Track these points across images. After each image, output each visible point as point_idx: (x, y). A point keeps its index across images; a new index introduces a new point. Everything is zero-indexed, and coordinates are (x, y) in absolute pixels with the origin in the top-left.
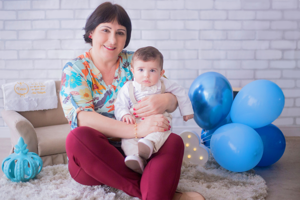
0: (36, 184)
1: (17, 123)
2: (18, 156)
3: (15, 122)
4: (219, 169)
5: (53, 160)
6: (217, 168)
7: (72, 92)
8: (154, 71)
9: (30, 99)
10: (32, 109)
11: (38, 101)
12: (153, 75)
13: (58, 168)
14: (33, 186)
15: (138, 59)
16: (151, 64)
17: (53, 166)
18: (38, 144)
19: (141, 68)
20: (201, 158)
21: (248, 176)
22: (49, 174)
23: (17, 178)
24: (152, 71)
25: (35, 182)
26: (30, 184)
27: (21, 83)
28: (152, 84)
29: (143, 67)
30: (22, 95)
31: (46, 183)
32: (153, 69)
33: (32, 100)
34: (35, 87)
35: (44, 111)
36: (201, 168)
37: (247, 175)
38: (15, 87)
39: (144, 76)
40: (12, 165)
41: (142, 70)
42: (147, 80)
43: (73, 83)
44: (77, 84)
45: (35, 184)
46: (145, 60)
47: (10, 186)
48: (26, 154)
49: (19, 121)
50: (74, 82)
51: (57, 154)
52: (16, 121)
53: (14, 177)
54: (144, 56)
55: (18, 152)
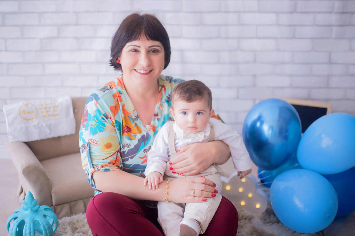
1: (23, 168)
2: (26, 215)
3: (22, 167)
4: (280, 224)
5: (71, 208)
6: (278, 223)
7: (91, 140)
8: (201, 113)
9: (40, 125)
10: (43, 137)
11: (50, 127)
12: (200, 118)
13: (78, 221)
15: (180, 99)
16: (197, 105)
17: (72, 216)
18: (52, 192)
19: (184, 111)
20: (258, 206)
22: (67, 230)
24: (199, 113)
27: (27, 105)
28: (199, 130)
29: (187, 110)
30: (30, 120)
32: (200, 111)
33: (42, 126)
34: (46, 108)
35: (59, 138)
38: (20, 110)
39: (189, 121)
41: (185, 113)
42: (193, 126)
43: (95, 128)
46: (189, 99)
48: (37, 211)
49: (26, 166)
51: (76, 200)
52: (23, 165)
54: (187, 95)
55: (27, 210)
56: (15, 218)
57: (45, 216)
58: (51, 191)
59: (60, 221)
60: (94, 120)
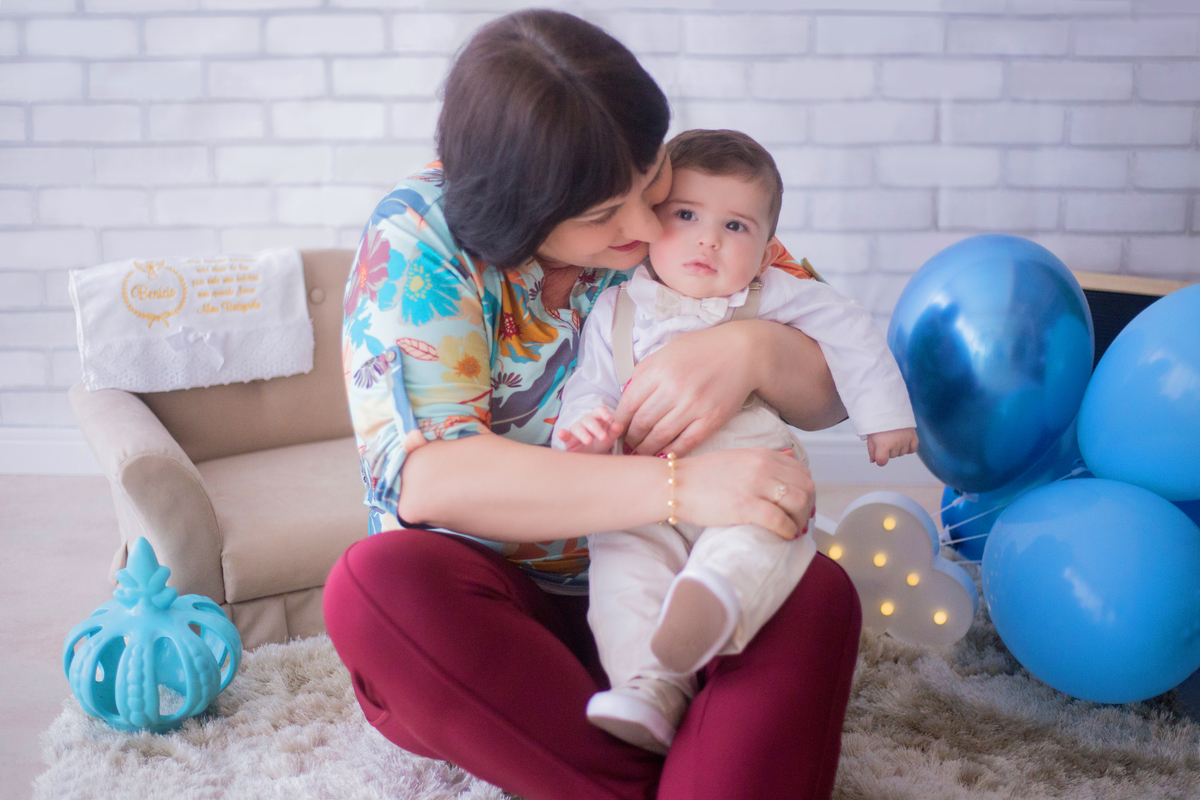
0: (211, 742)
1: (126, 463)
2: (132, 622)
3: (121, 462)
4: (1018, 677)
5: (288, 616)
6: (1011, 673)
7: (408, 341)
8: (741, 228)
9: (191, 337)
10: (203, 380)
11: (225, 344)
13: (311, 657)
14: (194, 756)
17: (292, 643)
18: (223, 554)
19: (688, 207)
20: (940, 618)
21: (1146, 718)
22: (270, 686)
23: (127, 717)
24: (735, 226)
25: (208, 736)
26: (185, 744)
27: (151, 267)
29: (700, 205)
30: (157, 318)
31: (254, 739)
32: (740, 220)
33: (199, 340)
34: (211, 281)
35: (256, 385)
36: (937, 671)
37: (1142, 714)
38: (124, 284)
40: (110, 655)
41: (689, 216)
43: (420, 299)
44: (436, 306)
45: (207, 744)
47: (98, 754)
48: (167, 608)
49: (137, 457)
50: (423, 297)
51: (307, 589)
52: (125, 455)
53: (115, 712)
55: (132, 602)
56: (93, 632)
57: (196, 628)
58: (221, 551)
59: (249, 657)
60: (417, 273)
